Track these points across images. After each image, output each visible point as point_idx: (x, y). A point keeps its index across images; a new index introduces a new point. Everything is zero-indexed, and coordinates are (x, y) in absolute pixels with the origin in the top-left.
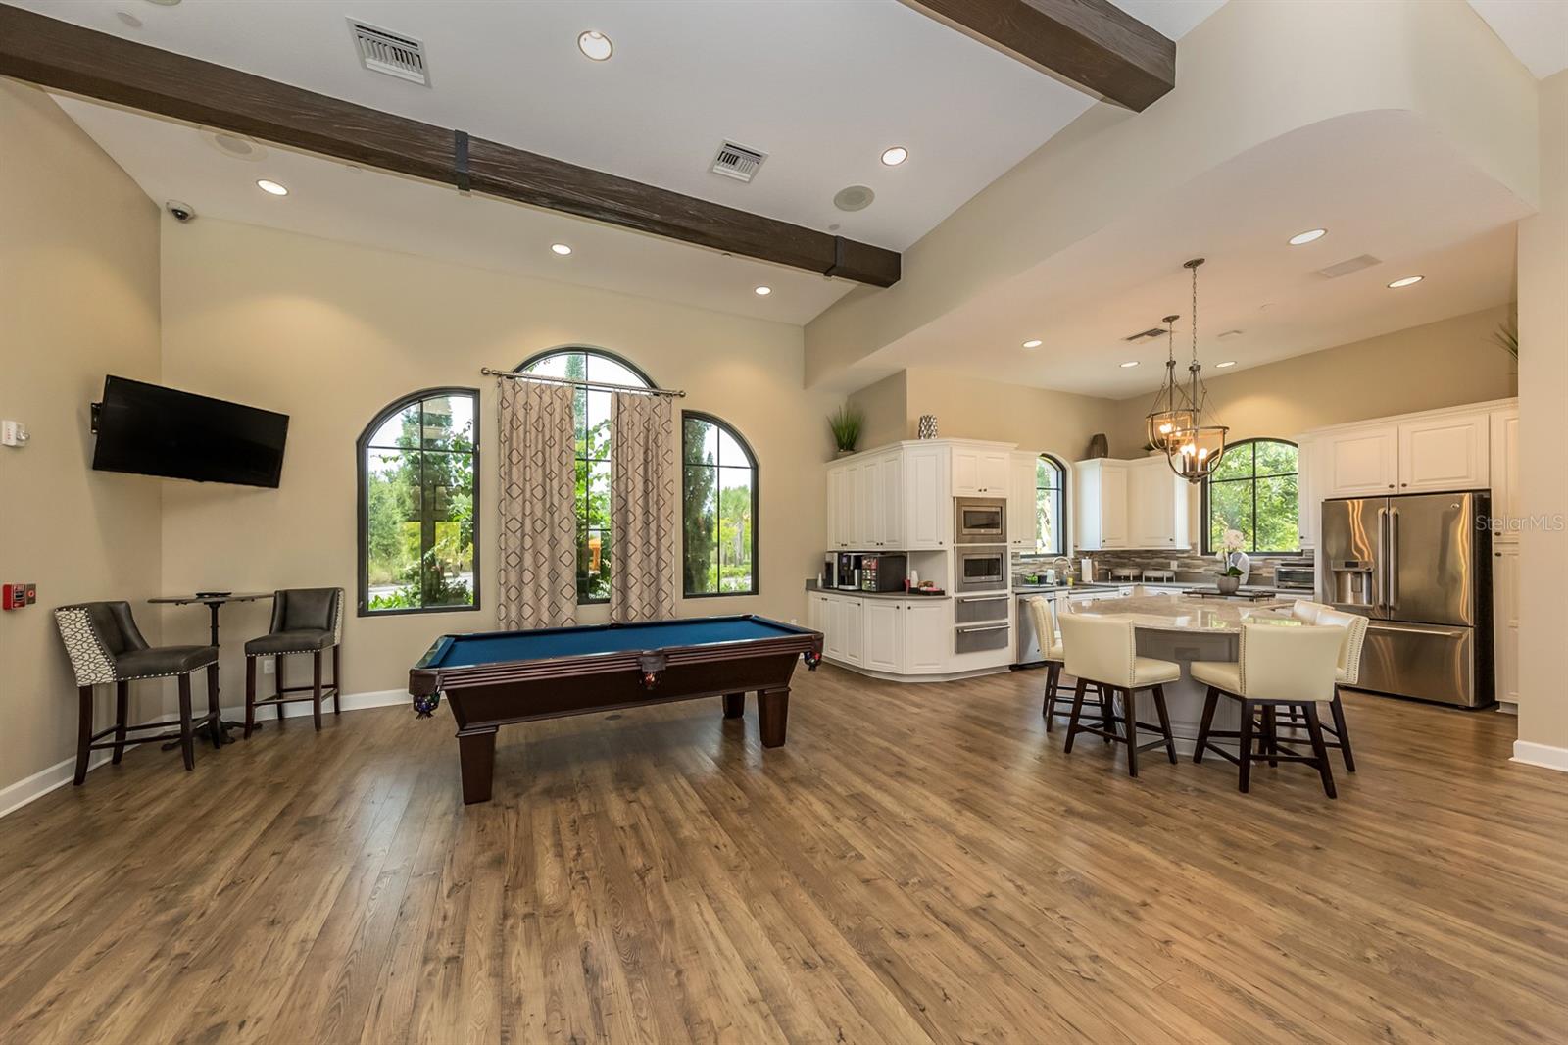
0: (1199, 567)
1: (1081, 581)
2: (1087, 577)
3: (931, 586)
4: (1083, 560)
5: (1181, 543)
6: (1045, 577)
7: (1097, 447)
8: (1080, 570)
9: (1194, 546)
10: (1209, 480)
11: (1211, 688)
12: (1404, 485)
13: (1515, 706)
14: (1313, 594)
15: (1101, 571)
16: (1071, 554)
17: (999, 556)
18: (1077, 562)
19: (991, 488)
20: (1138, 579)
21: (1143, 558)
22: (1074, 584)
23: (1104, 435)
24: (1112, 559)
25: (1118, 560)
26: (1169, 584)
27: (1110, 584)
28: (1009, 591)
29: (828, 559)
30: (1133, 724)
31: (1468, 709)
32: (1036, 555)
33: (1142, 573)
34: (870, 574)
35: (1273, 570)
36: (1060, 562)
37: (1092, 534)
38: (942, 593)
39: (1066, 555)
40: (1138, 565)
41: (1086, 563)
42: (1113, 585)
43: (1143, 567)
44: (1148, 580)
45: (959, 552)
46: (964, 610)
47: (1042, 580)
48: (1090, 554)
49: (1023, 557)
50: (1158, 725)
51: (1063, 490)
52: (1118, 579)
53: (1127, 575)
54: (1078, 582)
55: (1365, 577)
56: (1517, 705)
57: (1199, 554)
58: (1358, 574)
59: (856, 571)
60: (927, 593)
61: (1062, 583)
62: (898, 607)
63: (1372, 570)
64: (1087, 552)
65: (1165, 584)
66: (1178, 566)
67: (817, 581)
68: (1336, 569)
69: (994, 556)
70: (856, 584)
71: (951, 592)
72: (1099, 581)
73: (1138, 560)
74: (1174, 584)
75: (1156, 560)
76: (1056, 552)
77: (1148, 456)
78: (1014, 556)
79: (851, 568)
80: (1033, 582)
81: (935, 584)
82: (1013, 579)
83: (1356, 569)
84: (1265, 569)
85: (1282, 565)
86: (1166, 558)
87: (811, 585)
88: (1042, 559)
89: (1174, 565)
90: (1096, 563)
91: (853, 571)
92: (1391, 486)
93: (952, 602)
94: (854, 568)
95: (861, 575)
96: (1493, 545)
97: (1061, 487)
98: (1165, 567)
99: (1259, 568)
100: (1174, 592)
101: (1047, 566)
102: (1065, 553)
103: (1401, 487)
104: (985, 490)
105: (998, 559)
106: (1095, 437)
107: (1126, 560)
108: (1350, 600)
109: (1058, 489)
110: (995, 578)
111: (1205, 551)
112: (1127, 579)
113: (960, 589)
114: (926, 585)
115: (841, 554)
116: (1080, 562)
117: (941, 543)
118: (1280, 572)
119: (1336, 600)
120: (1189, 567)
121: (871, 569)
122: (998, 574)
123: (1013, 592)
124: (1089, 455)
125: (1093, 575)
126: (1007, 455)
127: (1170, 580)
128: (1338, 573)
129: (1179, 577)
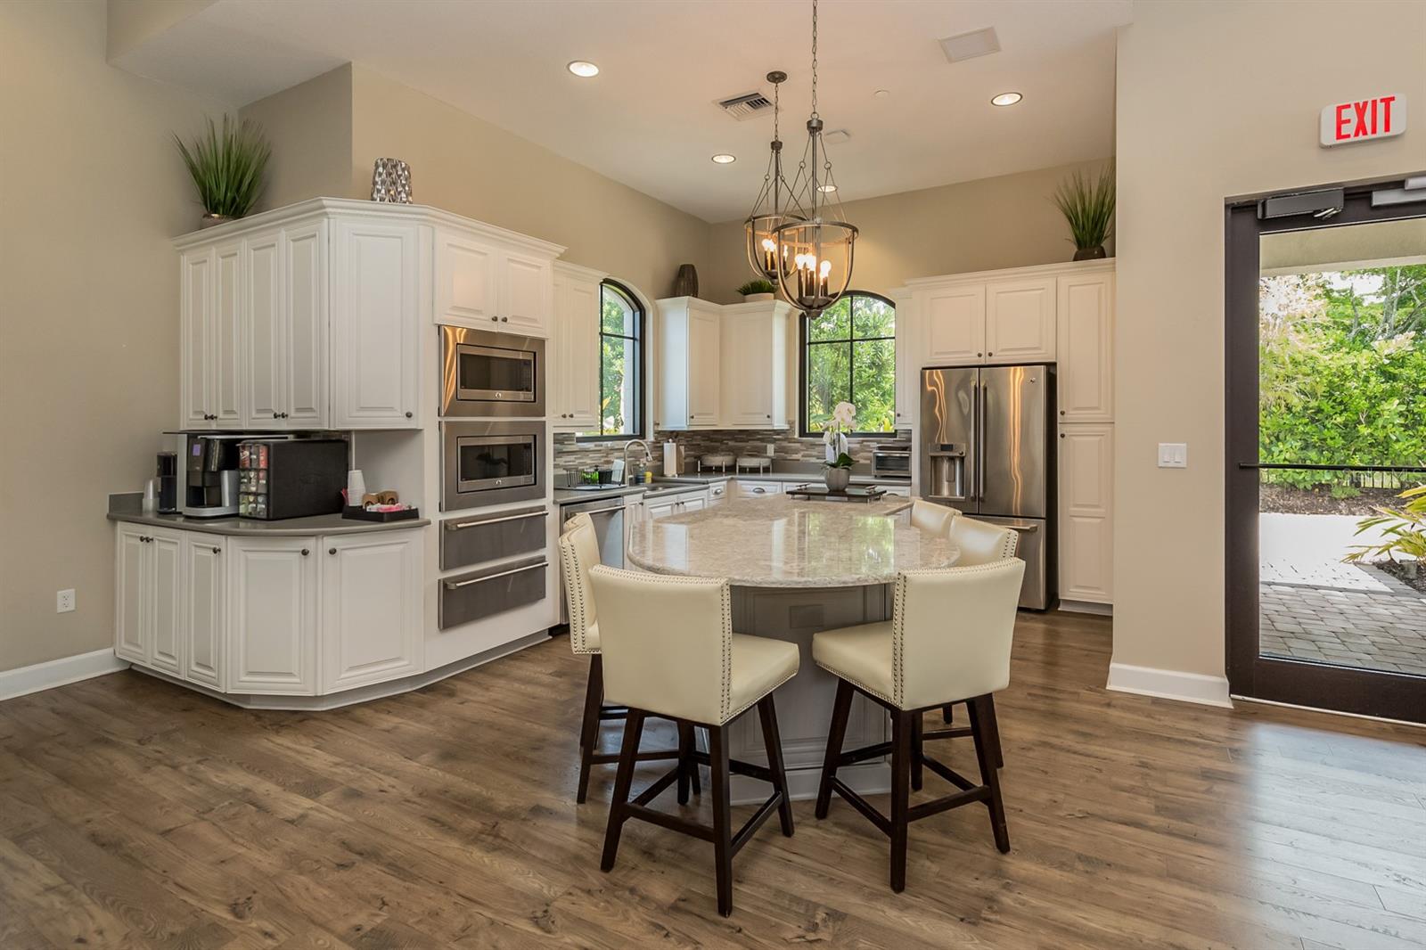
0: (796, 451)
1: (663, 475)
2: (671, 470)
3: (393, 501)
4: (665, 444)
5: (779, 423)
6: (610, 473)
7: (684, 282)
8: (661, 459)
9: (791, 423)
10: (807, 341)
11: (842, 682)
12: (990, 355)
13: (1111, 606)
14: (910, 485)
15: (688, 460)
16: (650, 437)
17: (530, 440)
18: (658, 447)
19: (514, 317)
20: (731, 469)
21: (736, 440)
22: (653, 481)
23: (693, 267)
24: (702, 443)
25: (708, 443)
26: (766, 477)
27: (699, 479)
28: (548, 501)
29: (166, 450)
30: (725, 766)
31: (1038, 612)
32: (602, 438)
33: (736, 461)
34: (256, 483)
35: (872, 454)
36: (634, 447)
37: (677, 410)
38: (412, 514)
39: (644, 438)
40: (731, 450)
41: (670, 448)
42: (704, 480)
43: (737, 453)
44: (743, 470)
45: (451, 433)
46: (457, 544)
47: (605, 477)
48: (674, 435)
49: (580, 440)
50: (764, 763)
51: (641, 340)
52: (708, 470)
53: (719, 464)
54: (659, 478)
55: (958, 463)
56: (1112, 606)
57: (796, 436)
58: (952, 459)
59: (226, 475)
60: (378, 517)
61: (637, 481)
62: (305, 553)
63: (964, 455)
64: (672, 432)
65: (761, 476)
66: (775, 450)
67: (141, 496)
68: (933, 454)
69: (521, 440)
70: (227, 504)
71: (432, 513)
72: (686, 474)
73: (731, 443)
74: (771, 476)
75: (751, 443)
76: (631, 433)
77: (744, 302)
78: (560, 439)
79: (214, 468)
80: (591, 482)
81: (401, 499)
82: (556, 477)
83: (951, 454)
84: (862, 454)
85: (880, 448)
86: (762, 440)
87: (123, 508)
88: (609, 444)
89: (771, 449)
90: (682, 448)
91: (218, 475)
92: (980, 355)
93: (433, 533)
94: (222, 468)
95: (237, 484)
96: (1058, 425)
97: (638, 336)
98: (759, 452)
99: (856, 452)
100: (774, 488)
101: (616, 454)
102: (642, 435)
103: (988, 357)
104: (505, 320)
105: (527, 446)
106: (683, 267)
107: (718, 444)
108: (945, 493)
109: (634, 339)
110: (522, 479)
111: (803, 433)
112: (718, 470)
113: (448, 504)
114: (381, 499)
115: (192, 436)
116: (663, 447)
117: (409, 415)
118: (878, 457)
119: (930, 492)
120: (786, 453)
121: (258, 471)
122: (529, 473)
123: (555, 502)
124: (674, 291)
125: (679, 465)
126: (546, 264)
127: (766, 470)
128: (934, 459)
129: (776, 467)
